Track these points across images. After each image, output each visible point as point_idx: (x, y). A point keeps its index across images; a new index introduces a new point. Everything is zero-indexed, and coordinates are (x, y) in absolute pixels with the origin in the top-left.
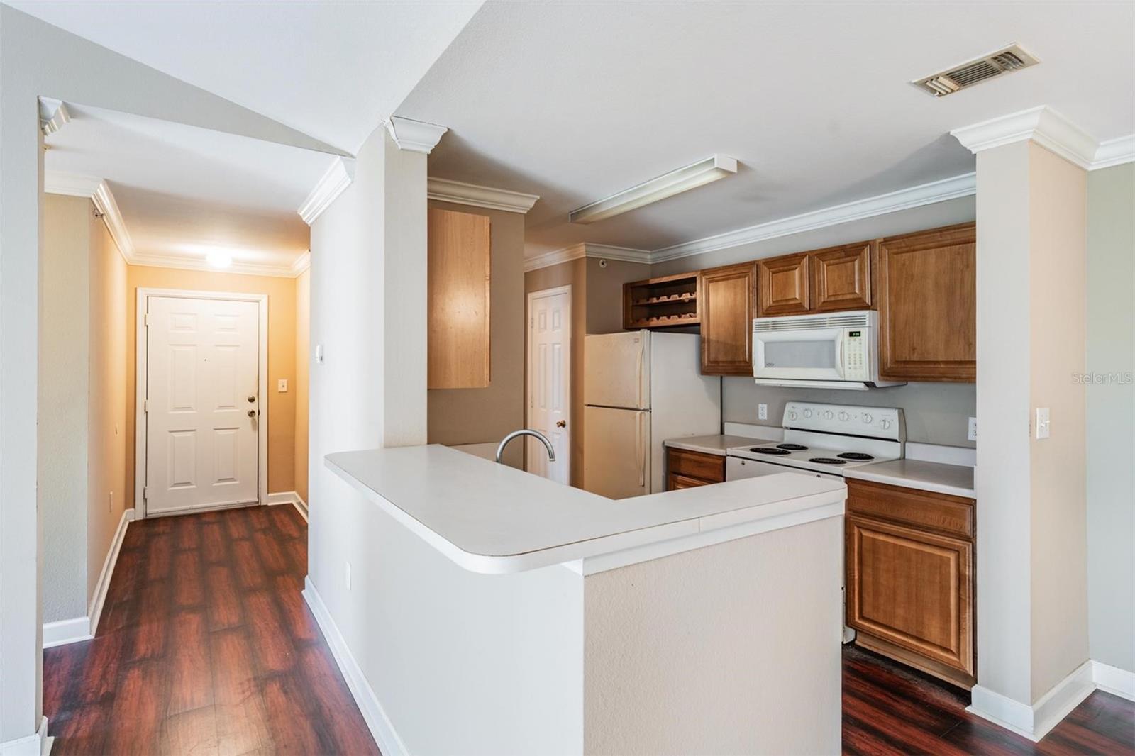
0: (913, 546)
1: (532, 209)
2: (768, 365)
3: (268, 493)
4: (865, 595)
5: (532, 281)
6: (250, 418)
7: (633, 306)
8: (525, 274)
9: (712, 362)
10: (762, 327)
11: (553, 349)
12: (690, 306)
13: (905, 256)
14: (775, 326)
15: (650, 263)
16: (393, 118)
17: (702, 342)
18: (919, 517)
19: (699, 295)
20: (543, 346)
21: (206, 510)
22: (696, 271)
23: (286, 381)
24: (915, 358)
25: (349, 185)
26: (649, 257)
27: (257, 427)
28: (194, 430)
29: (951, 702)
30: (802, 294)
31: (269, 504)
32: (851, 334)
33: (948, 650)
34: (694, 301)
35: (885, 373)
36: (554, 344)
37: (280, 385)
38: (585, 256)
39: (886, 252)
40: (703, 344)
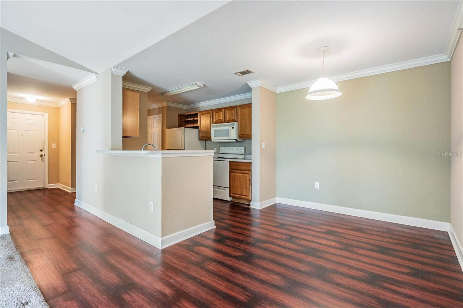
0: (241, 175)
1: (150, 91)
2: (215, 136)
3: (48, 184)
4: (233, 188)
5: (150, 113)
6: (41, 157)
7: (181, 121)
8: (148, 110)
9: (202, 136)
10: (213, 127)
11: (156, 133)
12: (196, 122)
13: (243, 109)
14: (216, 126)
15: (186, 109)
16: (114, 67)
17: (199, 131)
18: (242, 168)
19: (199, 118)
20: (153, 133)
21: (22, 190)
22: (198, 112)
23: (55, 144)
24: (245, 133)
25: (96, 82)
26: (186, 107)
27: (43, 160)
28: (17, 161)
29: (247, 206)
30: (222, 118)
31: (49, 188)
32: (232, 128)
33: (247, 196)
34: (197, 120)
35: (240, 137)
36: (156, 132)
37: (53, 146)
38: (166, 105)
39: (239, 108)
40: (200, 131)
